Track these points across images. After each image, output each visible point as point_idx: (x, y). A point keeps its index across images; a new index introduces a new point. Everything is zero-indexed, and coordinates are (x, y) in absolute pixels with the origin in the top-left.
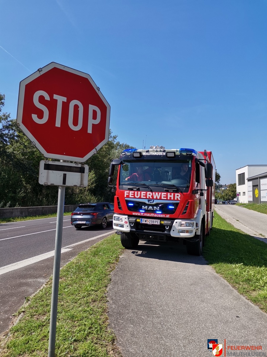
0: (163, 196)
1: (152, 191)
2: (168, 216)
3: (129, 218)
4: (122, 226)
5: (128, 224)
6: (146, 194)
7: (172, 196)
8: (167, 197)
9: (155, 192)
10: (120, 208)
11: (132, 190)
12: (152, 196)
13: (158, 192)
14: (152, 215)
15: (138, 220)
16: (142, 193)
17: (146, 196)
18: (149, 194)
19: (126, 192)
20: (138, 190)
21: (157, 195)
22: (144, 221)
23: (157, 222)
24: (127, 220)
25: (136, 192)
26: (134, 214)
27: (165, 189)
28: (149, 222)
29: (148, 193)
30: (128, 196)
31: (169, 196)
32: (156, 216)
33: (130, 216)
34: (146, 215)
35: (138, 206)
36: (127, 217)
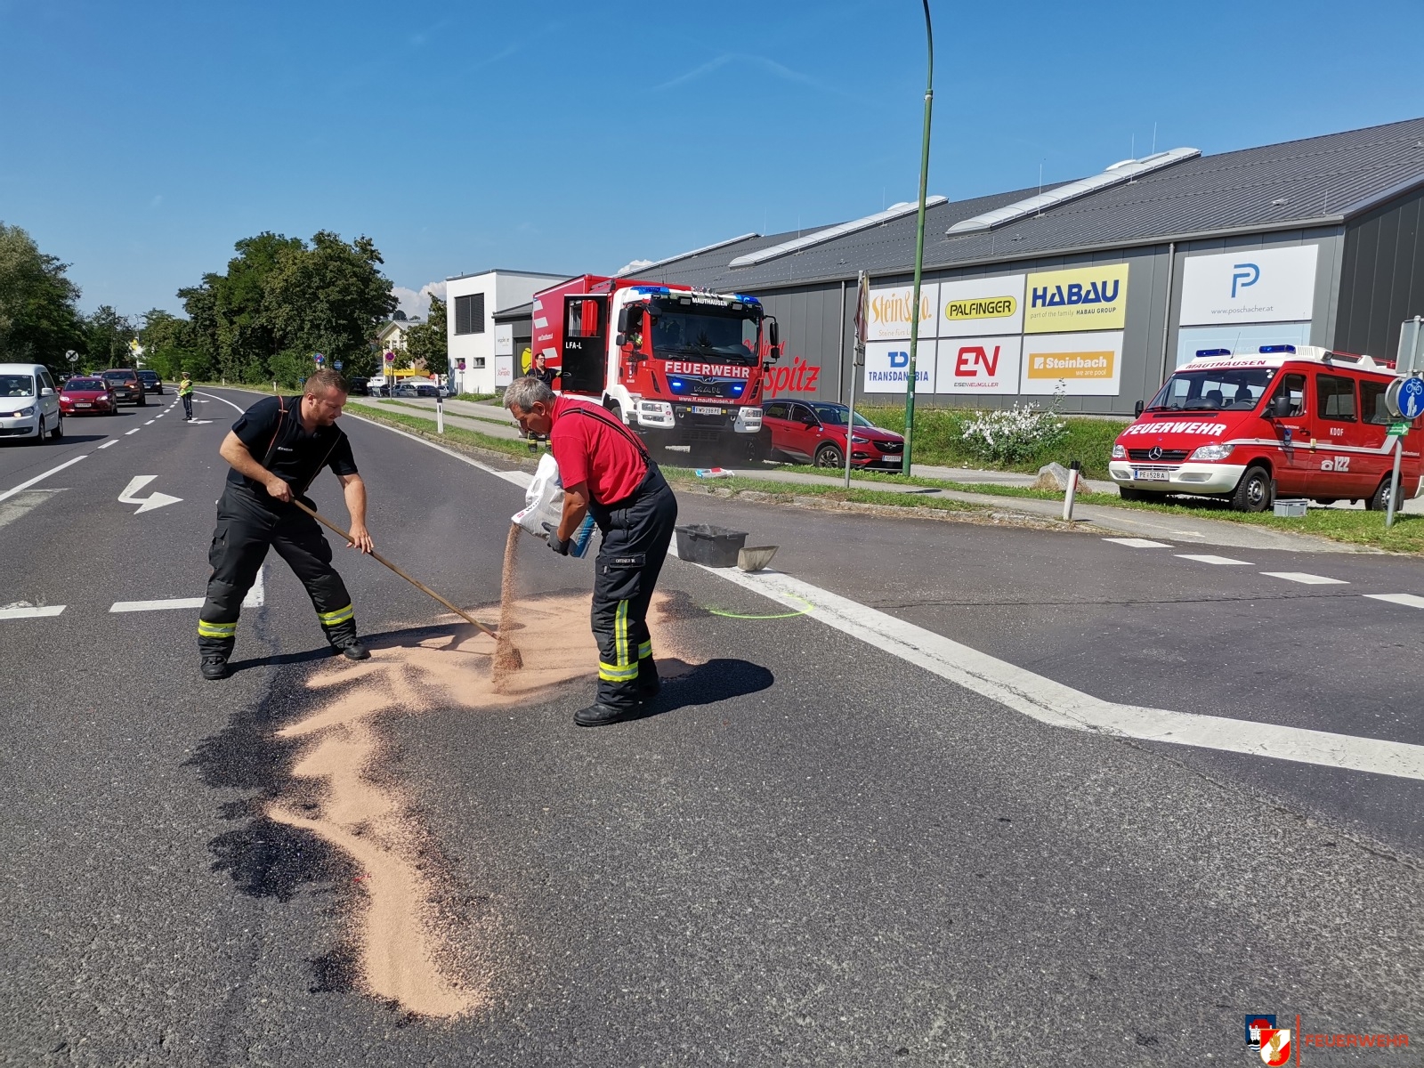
0: (725, 371)
1: (710, 364)
2: (732, 402)
3: (674, 409)
4: (661, 419)
5: (672, 416)
6: (701, 367)
7: (738, 372)
8: (731, 373)
9: (715, 363)
10: (657, 390)
11: (677, 360)
12: (711, 371)
13: (720, 364)
14: (710, 400)
15: (689, 409)
16: (695, 365)
17: (701, 370)
18: (706, 368)
19: (667, 363)
20: (687, 361)
21: (717, 370)
22: (697, 410)
23: (718, 411)
24: (670, 409)
25: (685, 364)
26: (681, 399)
27: (728, 361)
28: (706, 411)
29: (704, 366)
30: (671, 371)
31: (734, 371)
32: (715, 401)
33: (674, 403)
34: (700, 400)
35: (689, 386)
36: (669, 404)
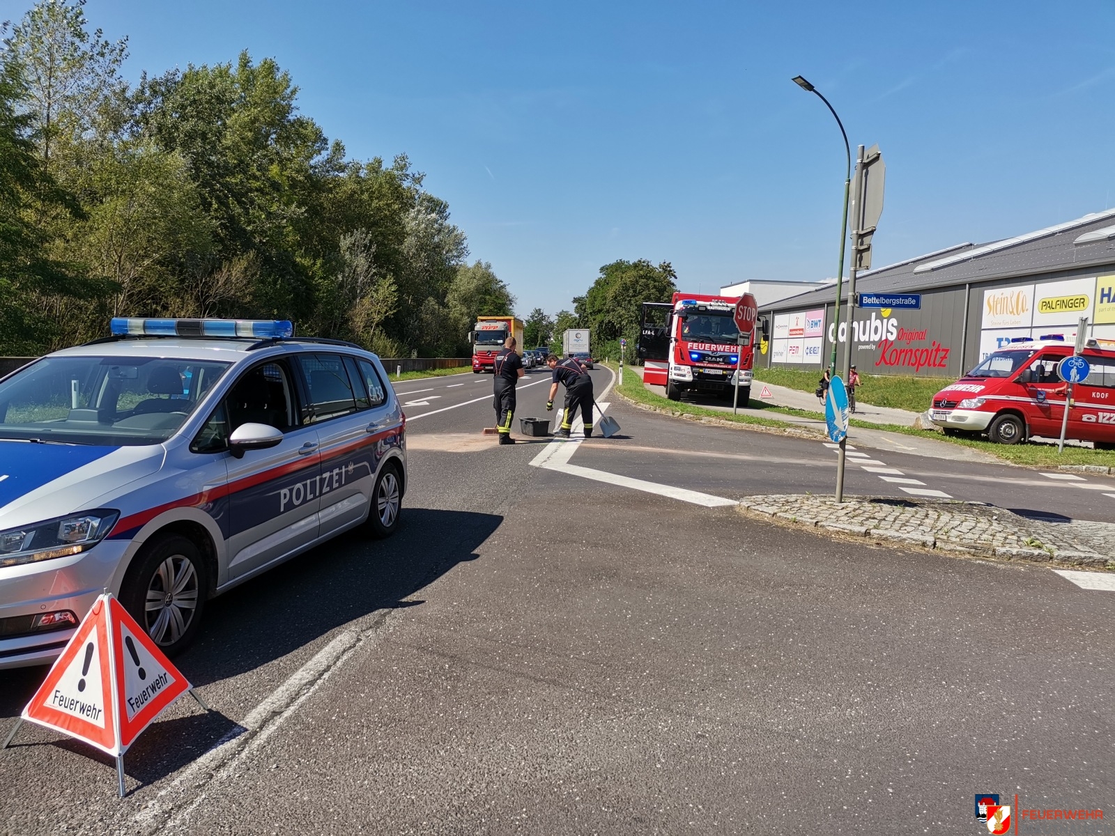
0: (726, 348)
1: (716, 344)
2: (730, 367)
3: (692, 369)
4: (684, 376)
5: (691, 374)
6: (710, 346)
7: (735, 349)
8: (730, 350)
9: (720, 344)
10: (683, 359)
11: (695, 342)
12: (716, 349)
13: (723, 344)
14: (715, 366)
15: (701, 371)
16: (707, 345)
17: (710, 348)
18: (714, 347)
19: (689, 344)
20: (702, 342)
21: (720, 348)
22: (707, 371)
23: (720, 372)
24: (690, 370)
25: (700, 344)
26: (697, 364)
27: (728, 343)
28: (712, 372)
29: (712, 345)
30: (692, 348)
31: (732, 349)
32: (719, 366)
33: (692, 367)
34: (709, 365)
35: (702, 357)
36: (689, 367)
